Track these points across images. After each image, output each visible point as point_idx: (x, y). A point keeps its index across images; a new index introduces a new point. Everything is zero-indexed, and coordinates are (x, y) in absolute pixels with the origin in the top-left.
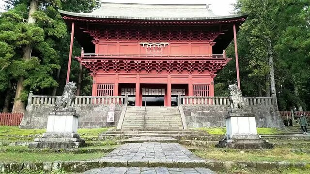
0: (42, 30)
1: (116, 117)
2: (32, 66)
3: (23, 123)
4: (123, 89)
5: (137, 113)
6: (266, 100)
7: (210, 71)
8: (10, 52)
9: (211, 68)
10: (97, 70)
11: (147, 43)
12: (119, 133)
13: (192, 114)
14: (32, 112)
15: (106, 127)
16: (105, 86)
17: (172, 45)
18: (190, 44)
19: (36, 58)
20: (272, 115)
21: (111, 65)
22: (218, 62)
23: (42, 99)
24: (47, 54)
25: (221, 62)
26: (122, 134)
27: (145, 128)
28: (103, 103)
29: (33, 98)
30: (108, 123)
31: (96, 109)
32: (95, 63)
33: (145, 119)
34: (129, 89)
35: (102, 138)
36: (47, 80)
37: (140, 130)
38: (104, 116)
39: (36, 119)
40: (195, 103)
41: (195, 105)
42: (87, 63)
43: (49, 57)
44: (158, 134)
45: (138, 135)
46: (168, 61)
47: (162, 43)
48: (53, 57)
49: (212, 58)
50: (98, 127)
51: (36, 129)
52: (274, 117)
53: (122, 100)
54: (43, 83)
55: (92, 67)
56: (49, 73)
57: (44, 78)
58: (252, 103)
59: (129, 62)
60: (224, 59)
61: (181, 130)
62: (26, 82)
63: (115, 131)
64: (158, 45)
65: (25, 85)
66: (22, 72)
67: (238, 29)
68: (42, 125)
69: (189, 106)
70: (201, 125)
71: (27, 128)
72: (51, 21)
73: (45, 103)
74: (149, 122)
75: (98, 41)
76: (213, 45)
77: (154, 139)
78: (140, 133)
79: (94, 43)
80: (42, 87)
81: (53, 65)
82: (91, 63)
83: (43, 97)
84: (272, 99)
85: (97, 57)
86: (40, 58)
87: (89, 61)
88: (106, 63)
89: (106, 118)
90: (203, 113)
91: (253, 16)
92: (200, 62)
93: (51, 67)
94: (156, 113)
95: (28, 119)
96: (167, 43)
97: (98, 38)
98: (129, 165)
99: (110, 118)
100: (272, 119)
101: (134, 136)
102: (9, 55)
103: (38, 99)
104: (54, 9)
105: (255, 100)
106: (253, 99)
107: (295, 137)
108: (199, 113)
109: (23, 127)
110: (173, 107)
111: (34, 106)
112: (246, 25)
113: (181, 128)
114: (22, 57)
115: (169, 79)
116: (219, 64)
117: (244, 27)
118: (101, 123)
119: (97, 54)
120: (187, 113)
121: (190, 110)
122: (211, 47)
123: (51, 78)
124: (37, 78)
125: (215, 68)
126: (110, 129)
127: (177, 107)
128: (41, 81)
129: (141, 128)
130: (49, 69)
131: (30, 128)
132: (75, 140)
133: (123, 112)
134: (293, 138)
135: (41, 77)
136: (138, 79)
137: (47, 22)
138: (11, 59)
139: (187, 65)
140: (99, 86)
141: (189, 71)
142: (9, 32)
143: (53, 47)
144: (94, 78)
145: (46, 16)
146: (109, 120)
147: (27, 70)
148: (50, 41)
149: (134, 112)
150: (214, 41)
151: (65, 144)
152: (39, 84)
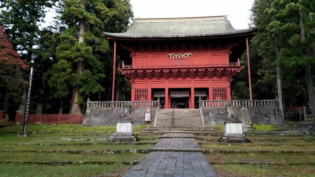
0: (91, 48)
1: (152, 117)
2: (85, 77)
3: (85, 122)
4: (155, 92)
5: (167, 114)
6: (271, 103)
7: (227, 76)
8: (69, 68)
9: (228, 74)
10: (134, 78)
11: (173, 54)
12: (155, 130)
13: (210, 114)
14: (90, 114)
15: (144, 125)
16: (142, 91)
17: (194, 55)
18: (209, 54)
19: (89, 71)
20: (275, 114)
21: (145, 74)
22: (233, 70)
23: (97, 104)
24: (95, 66)
25: (236, 70)
26: (158, 131)
27: (173, 126)
28: (141, 106)
29: (90, 103)
30: (146, 121)
31: (137, 111)
32: (133, 73)
33: (173, 119)
34: (160, 92)
35: (144, 134)
36: (96, 87)
37: (170, 128)
38: (143, 116)
39: (94, 119)
40: (213, 105)
41: (213, 107)
42: (127, 73)
43: (97, 68)
44: (183, 131)
45: (168, 132)
46: (191, 70)
47: (186, 54)
48: (100, 68)
49: (228, 66)
50: (139, 124)
51: (95, 127)
52: (277, 116)
53: (155, 104)
54: (94, 89)
55: (131, 76)
56: (97, 81)
57: (94, 86)
58: (259, 105)
59: (159, 71)
60: (238, 67)
61: (200, 128)
62: (82, 90)
63: (152, 128)
64: (183, 55)
65: (81, 92)
66: (79, 82)
67: (249, 43)
68: (98, 123)
69: (208, 108)
70: (217, 123)
71: (88, 126)
72: (97, 40)
73: (100, 107)
74: (176, 122)
75: (135, 55)
76: (229, 54)
77: (179, 135)
78: (170, 130)
79: (132, 56)
80: (93, 93)
81: (100, 75)
82: (130, 73)
83: (97, 102)
84: (275, 102)
85: (134, 68)
86: (91, 71)
87: (129, 72)
88: (142, 73)
89: (144, 118)
90: (219, 114)
91: (262, 31)
92: (218, 70)
93: (98, 76)
94: (182, 114)
95: (88, 120)
96: (190, 54)
97: (135, 52)
98: (166, 151)
99: (148, 117)
100: (275, 118)
101: (166, 133)
102: (69, 70)
103: (94, 104)
104: (99, 30)
105: (261, 103)
106: (260, 102)
107: (284, 133)
108: (216, 114)
109: (85, 125)
110: (195, 109)
111: (92, 110)
112: (256, 39)
113: (200, 126)
114: (76, 70)
115: (192, 84)
116: (234, 71)
117: (255, 40)
118: (141, 122)
119: (134, 66)
120: (206, 114)
121: (208, 111)
122: (228, 56)
123: (99, 85)
124: (89, 86)
125: (231, 74)
126: (148, 126)
127: (198, 109)
128: (92, 88)
129: (171, 126)
130: (97, 78)
131: (90, 126)
132: (133, 137)
133: (157, 113)
134: (281, 134)
135: (92, 85)
136: (166, 84)
137: (94, 41)
138: (71, 73)
139: (207, 72)
140: (137, 91)
141: (209, 77)
142: (68, 52)
143: (99, 60)
144: (132, 85)
145: (93, 36)
146: (146, 120)
147: (82, 80)
148: (97, 55)
149: (165, 114)
150: (230, 51)
151: (128, 139)
152: (91, 90)
